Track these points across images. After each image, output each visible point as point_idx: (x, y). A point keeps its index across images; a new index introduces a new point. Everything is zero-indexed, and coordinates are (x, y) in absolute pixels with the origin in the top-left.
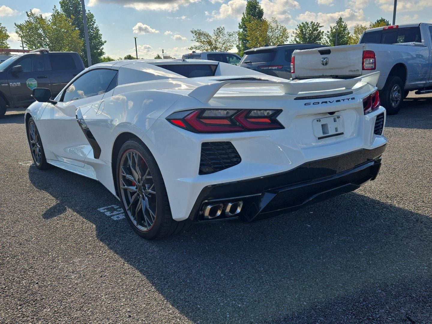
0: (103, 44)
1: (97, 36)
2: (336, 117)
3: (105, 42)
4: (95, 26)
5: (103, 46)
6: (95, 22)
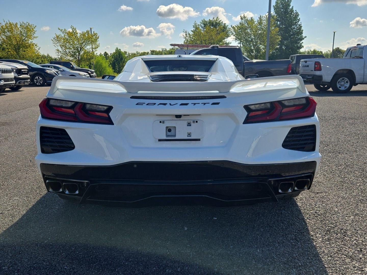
0: (303, 39)
1: (300, 32)
2: (191, 121)
3: (306, 37)
4: (299, 23)
5: (303, 41)
6: (299, 20)
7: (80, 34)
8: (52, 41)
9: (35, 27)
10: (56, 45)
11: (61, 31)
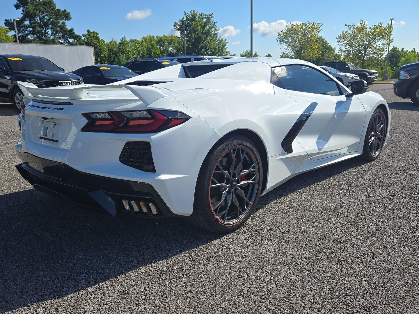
7: (370, 28)
8: (337, 40)
9: (322, 25)
10: (340, 44)
11: (348, 28)
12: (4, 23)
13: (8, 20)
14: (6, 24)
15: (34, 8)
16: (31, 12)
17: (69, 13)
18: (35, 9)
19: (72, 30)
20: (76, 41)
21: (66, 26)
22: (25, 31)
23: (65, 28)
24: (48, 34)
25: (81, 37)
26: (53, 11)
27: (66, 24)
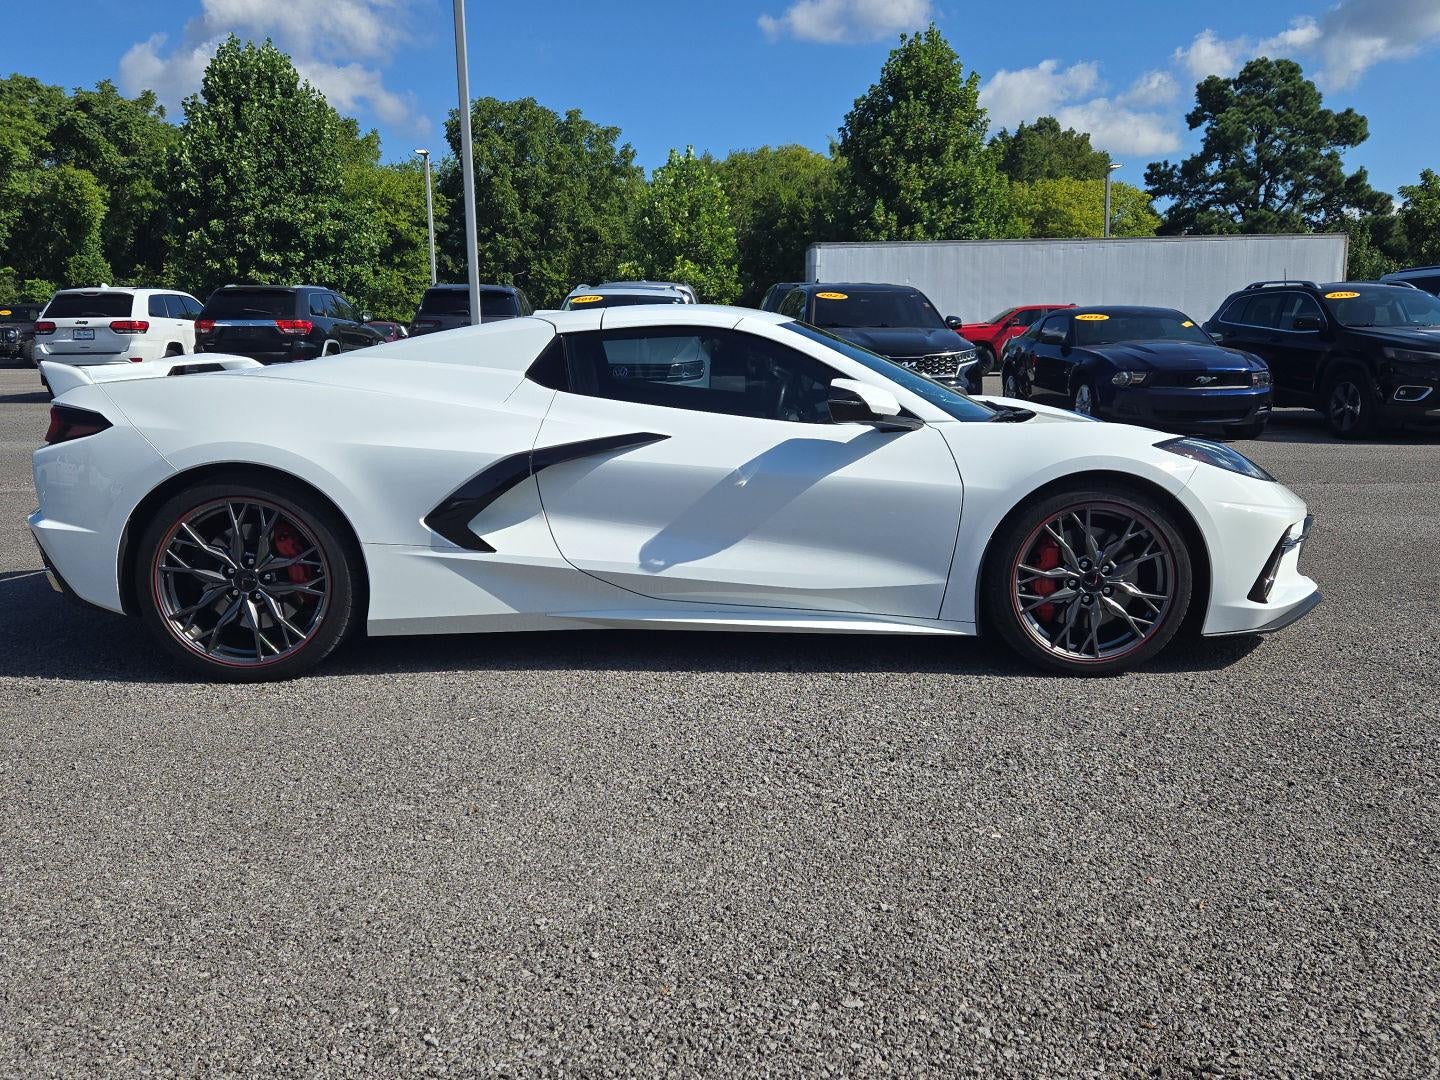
12: (1146, 175)
13: (1159, 165)
14: (1149, 179)
15: (1242, 117)
16: (1228, 134)
17: (1363, 119)
18: (1244, 122)
19: (1360, 177)
20: (1369, 213)
21: (1341, 164)
22: (1202, 194)
23: (1333, 172)
24: (1277, 197)
25: (1390, 198)
26: (1303, 121)
27: (1342, 158)
